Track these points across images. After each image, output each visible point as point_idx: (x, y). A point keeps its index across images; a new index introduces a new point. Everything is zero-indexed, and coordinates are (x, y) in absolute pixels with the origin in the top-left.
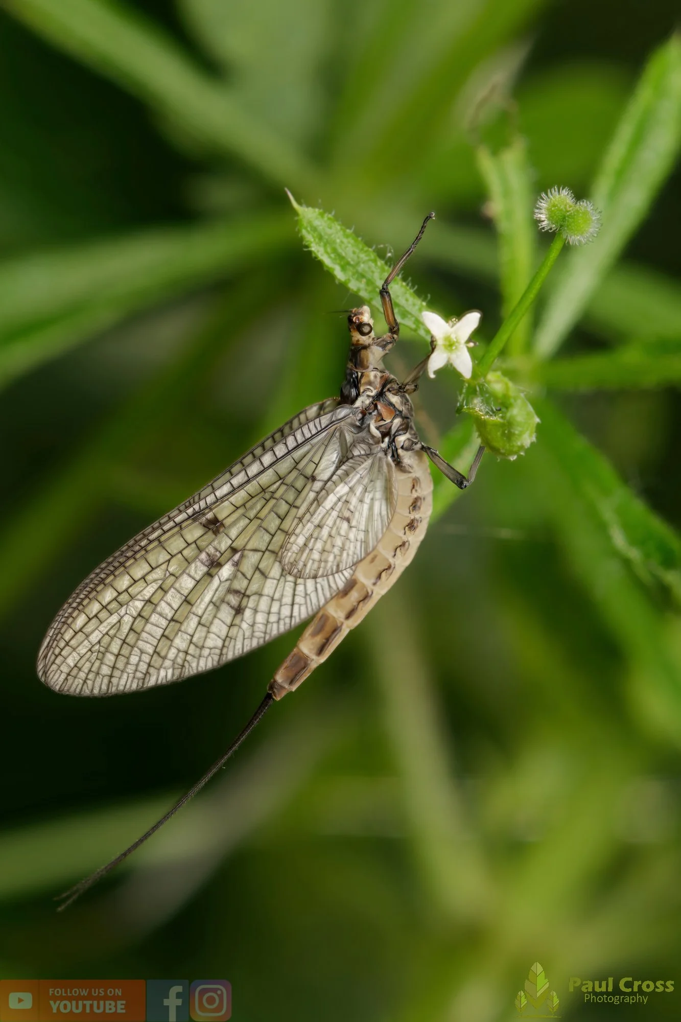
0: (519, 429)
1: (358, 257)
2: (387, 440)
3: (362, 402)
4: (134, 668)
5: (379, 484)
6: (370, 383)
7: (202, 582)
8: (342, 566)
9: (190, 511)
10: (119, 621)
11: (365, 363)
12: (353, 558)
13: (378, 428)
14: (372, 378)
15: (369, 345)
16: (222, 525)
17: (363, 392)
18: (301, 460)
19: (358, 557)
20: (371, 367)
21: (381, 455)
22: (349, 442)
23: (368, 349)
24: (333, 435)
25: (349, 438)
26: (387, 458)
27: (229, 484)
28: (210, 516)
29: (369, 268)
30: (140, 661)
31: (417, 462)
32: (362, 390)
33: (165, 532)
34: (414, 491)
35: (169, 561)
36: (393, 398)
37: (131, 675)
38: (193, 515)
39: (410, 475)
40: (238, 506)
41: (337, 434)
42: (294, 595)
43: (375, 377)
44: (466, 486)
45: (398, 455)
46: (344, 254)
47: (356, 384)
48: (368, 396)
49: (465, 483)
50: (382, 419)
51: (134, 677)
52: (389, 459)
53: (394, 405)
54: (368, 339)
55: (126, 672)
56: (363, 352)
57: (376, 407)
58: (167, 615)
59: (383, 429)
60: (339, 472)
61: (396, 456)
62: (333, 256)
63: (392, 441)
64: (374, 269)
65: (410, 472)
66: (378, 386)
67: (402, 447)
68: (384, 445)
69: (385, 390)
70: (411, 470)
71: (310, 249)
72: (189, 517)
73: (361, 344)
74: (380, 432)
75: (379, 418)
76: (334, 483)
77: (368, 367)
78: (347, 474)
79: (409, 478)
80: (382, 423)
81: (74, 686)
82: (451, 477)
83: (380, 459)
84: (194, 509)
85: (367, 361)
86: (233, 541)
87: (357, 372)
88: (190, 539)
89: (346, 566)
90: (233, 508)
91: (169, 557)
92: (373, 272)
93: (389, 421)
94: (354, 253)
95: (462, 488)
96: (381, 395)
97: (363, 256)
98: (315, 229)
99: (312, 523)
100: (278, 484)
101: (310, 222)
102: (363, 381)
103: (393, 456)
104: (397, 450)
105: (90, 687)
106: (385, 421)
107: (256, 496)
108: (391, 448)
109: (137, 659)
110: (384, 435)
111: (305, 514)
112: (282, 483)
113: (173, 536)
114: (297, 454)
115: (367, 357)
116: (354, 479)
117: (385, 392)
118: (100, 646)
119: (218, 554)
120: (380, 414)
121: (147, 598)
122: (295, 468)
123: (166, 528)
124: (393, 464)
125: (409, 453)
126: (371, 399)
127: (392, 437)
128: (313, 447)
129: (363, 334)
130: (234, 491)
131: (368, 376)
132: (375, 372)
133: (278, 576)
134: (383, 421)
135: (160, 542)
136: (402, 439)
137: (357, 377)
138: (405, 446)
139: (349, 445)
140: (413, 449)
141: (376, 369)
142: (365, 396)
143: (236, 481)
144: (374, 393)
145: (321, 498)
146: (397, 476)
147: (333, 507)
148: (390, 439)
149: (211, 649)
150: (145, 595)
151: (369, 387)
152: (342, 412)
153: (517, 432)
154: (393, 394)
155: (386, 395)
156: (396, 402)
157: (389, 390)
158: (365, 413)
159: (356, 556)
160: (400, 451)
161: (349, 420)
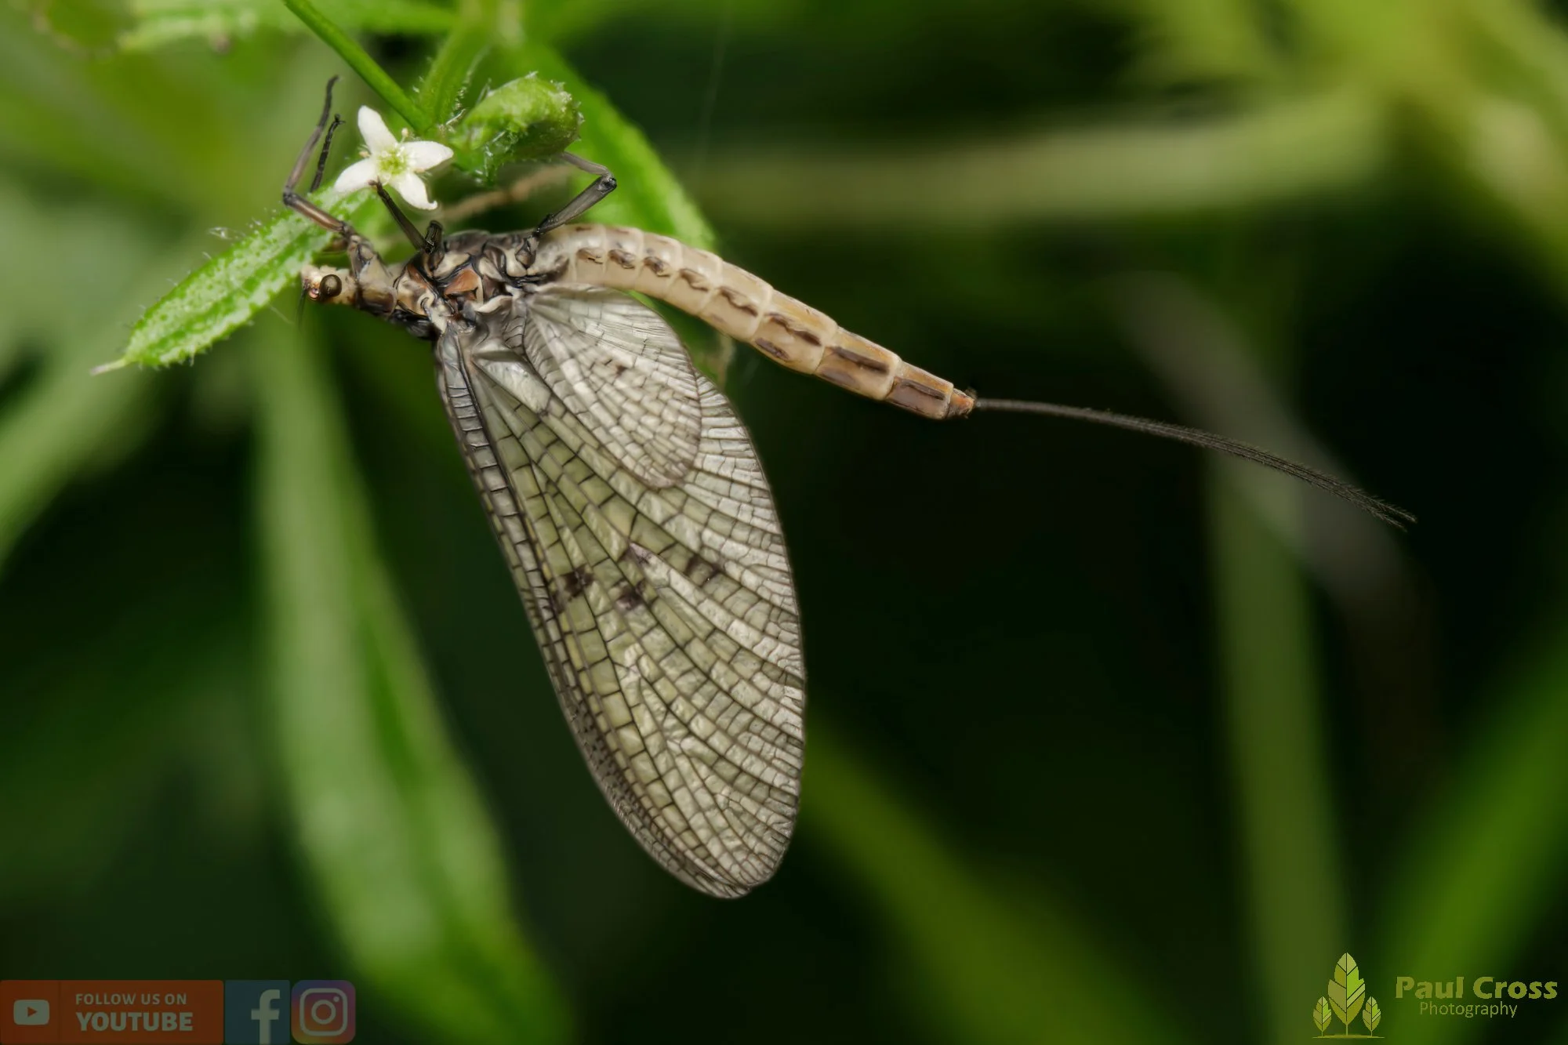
0: (542, 108)
1: (219, 282)
2: (509, 288)
3: (440, 316)
4: (768, 746)
5: (577, 308)
6: (415, 297)
7: (660, 616)
8: (693, 394)
9: (546, 615)
10: (689, 757)
11: (383, 297)
12: (683, 370)
13: (486, 299)
14: (407, 292)
15: (357, 283)
16: (581, 569)
17: (425, 311)
18: (508, 427)
19: (684, 364)
20: (391, 289)
21: (530, 302)
22: (499, 346)
23: (363, 288)
24: (482, 372)
25: (491, 346)
26: (536, 292)
27: (520, 547)
28: (560, 584)
29: (238, 268)
30: (759, 735)
31: (555, 248)
32: (421, 313)
33: (569, 660)
34: (597, 260)
35: (614, 664)
36: (445, 266)
37: (779, 753)
38: (553, 611)
39: (573, 261)
40: (556, 539)
41: (482, 363)
42: (718, 476)
43: (407, 286)
44: (613, 179)
45: (537, 275)
46: (210, 304)
47: (412, 318)
48: (434, 304)
49: (608, 179)
50: (474, 292)
51: (783, 749)
52: (539, 289)
53: (458, 267)
54: (348, 283)
55: (772, 759)
56: (366, 295)
57: (453, 297)
58: (698, 681)
59: (490, 293)
60: (543, 369)
61: (537, 278)
62: (209, 322)
63: (514, 281)
64: (242, 261)
65: (568, 262)
66: (422, 286)
67: (526, 267)
68: (516, 294)
69: (430, 274)
70: (565, 260)
71: (192, 356)
72: (555, 618)
73: (355, 295)
74: (493, 297)
75: (472, 295)
76: (556, 382)
77: (390, 296)
78: (549, 358)
79: (576, 264)
80: (480, 293)
81: (774, 844)
82: (593, 198)
83: (539, 302)
84: (545, 607)
85: (380, 294)
86: (609, 557)
87: (396, 310)
88: (588, 622)
89: (692, 384)
90: (558, 547)
91: (608, 661)
92: (245, 265)
93: (479, 279)
94: (211, 287)
95: (615, 186)
96: (437, 284)
97: (219, 275)
98: (163, 343)
99: (611, 427)
100: (536, 471)
101: (152, 347)
102: (409, 306)
103: (537, 283)
104: (527, 276)
105: (779, 818)
106: (477, 288)
107: (547, 507)
108: (524, 284)
109: (755, 738)
110: (503, 291)
111: (594, 437)
112: (537, 464)
113: (579, 647)
114: (497, 430)
115: (375, 293)
116: (558, 349)
117: (433, 277)
118: (720, 793)
119: (624, 584)
120: (465, 294)
121: (663, 709)
122: (518, 439)
123: (562, 656)
124: (550, 285)
125: (538, 257)
126: (440, 301)
127: (509, 280)
128: (492, 405)
129: (337, 290)
130: (531, 542)
131: (404, 297)
132: (400, 285)
133: (681, 496)
134: (477, 291)
135: (583, 669)
136: (513, 266)
137: (403, 313)
138: (525, 263)
139: (503, 349)
140: (535, 252)
141: (395, 282)
142: (432, 309)
143: (517, 535)
144: (430, 295)
145: (575, 407)
146: (573, 282)
147: (595, 389)
148: (509, 284)
149: (769, 621)
150: (658, 710)
151: (419, 302)
152: (448, 352)
153: (547, 112)
154: (439, 263)
155: (438, 278)
156: (455, 261)
157: (432, 269)
158: (458, 315)
159: (681, 367)
160: (531, 271)
161: (464, 342)
